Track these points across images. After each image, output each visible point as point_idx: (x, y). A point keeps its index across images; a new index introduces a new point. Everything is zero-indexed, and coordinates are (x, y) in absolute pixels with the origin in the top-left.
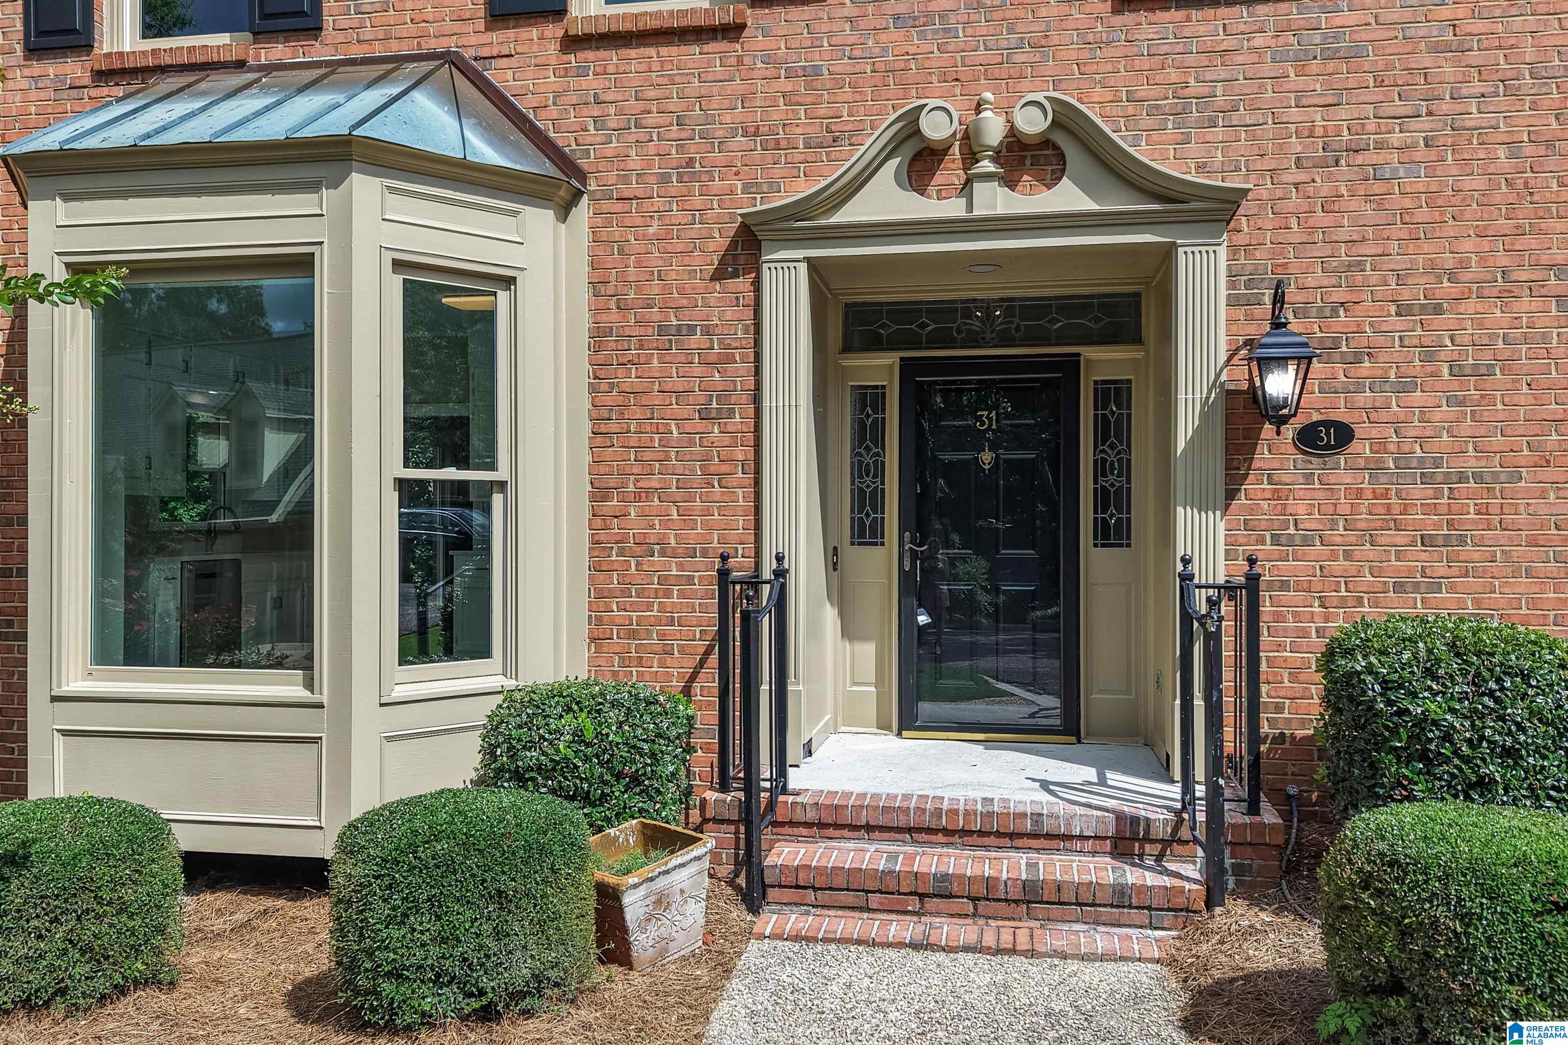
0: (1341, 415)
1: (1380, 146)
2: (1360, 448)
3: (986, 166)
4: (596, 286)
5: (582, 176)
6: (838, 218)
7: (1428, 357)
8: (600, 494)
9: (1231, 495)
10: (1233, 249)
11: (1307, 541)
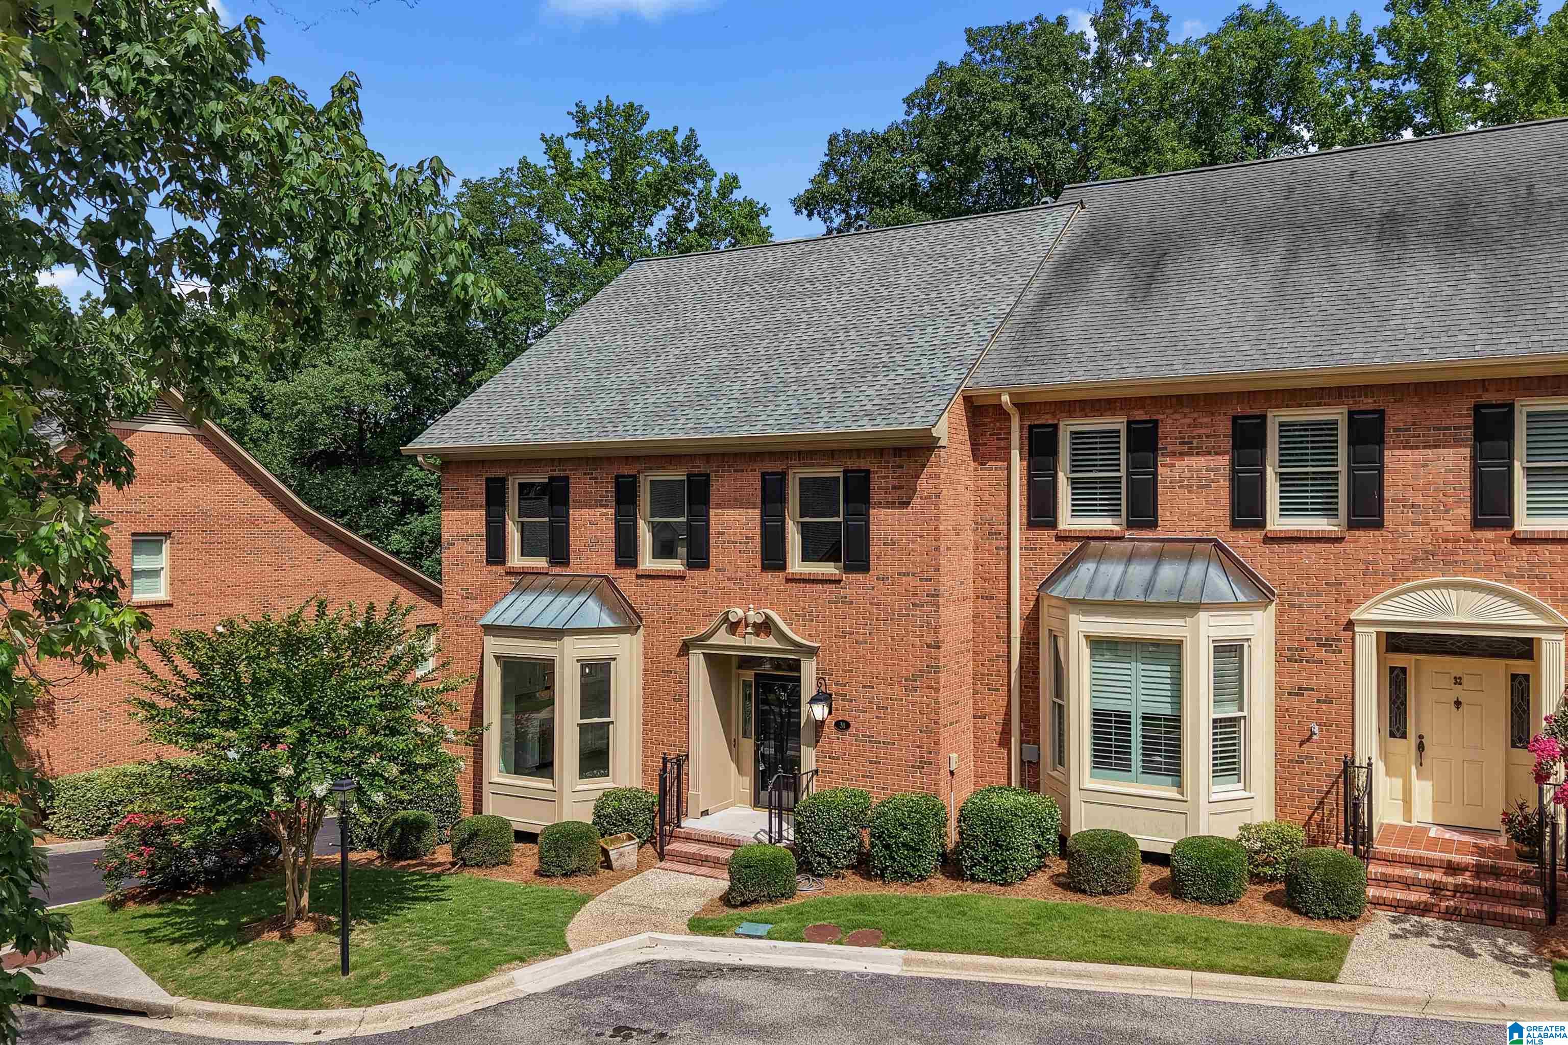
0: (847, 718)
1: (857, 633)
2: (852, 730)
3: (749, 630)
4: (646, 656)
5: (641, 619)
6: (708, 642)
7: (870, 702)
8: (645, 724)
9: (818, 741)
10: (818, 664)
11: (838, 759)
